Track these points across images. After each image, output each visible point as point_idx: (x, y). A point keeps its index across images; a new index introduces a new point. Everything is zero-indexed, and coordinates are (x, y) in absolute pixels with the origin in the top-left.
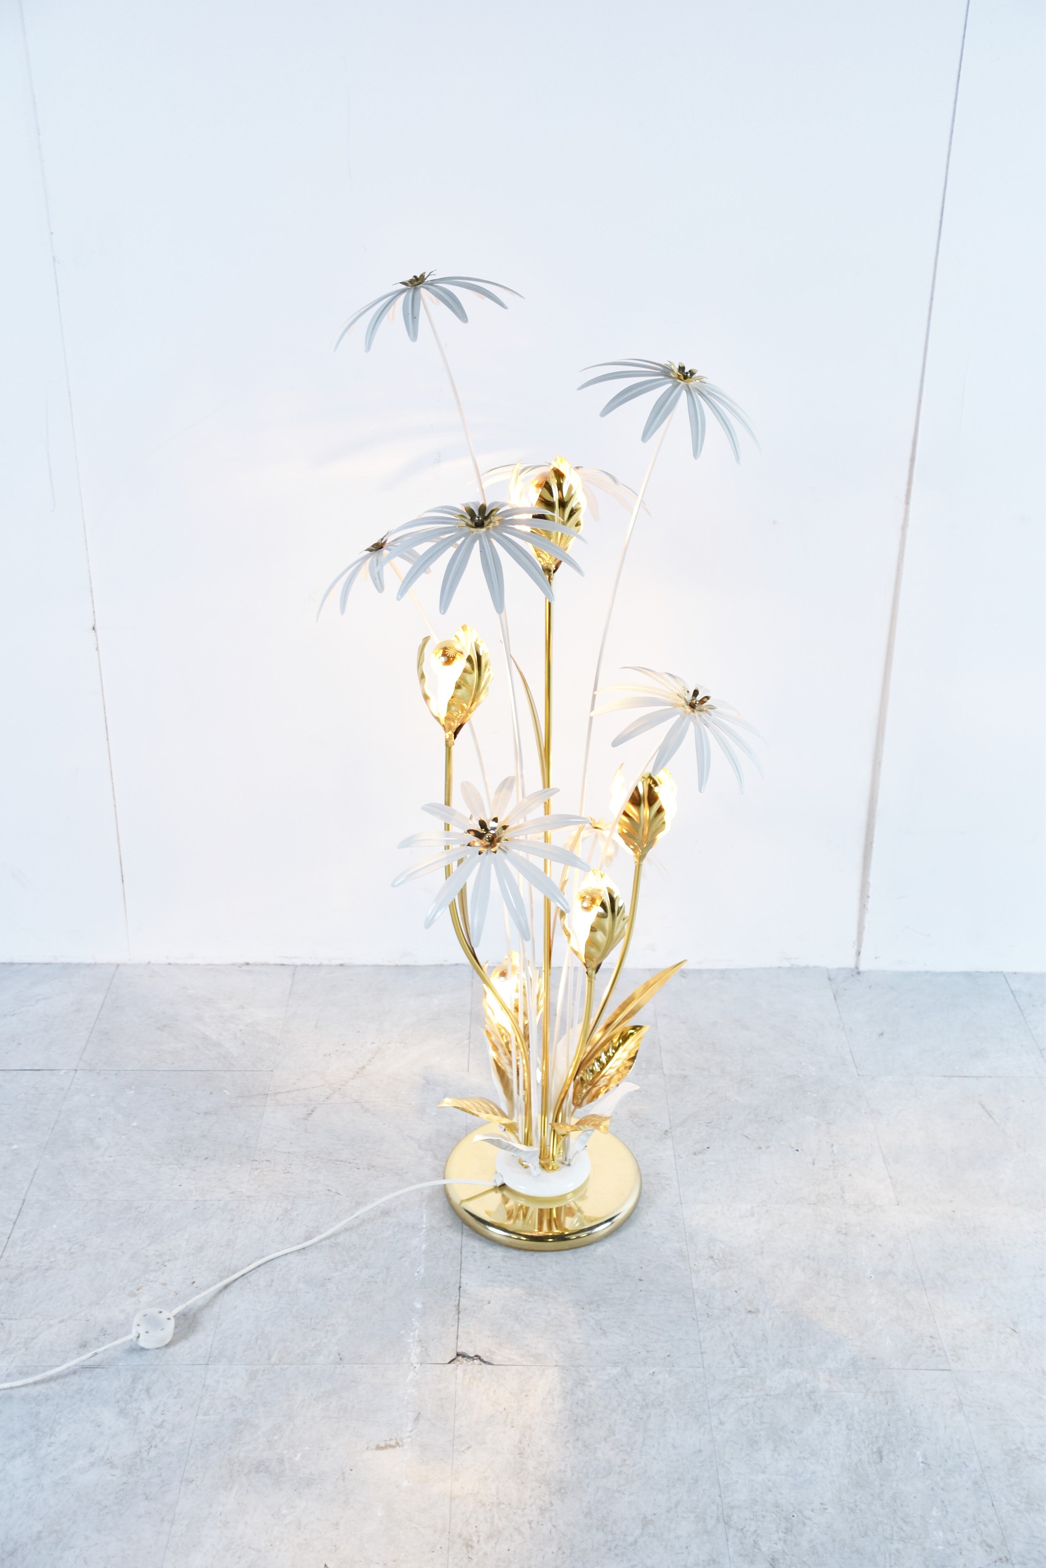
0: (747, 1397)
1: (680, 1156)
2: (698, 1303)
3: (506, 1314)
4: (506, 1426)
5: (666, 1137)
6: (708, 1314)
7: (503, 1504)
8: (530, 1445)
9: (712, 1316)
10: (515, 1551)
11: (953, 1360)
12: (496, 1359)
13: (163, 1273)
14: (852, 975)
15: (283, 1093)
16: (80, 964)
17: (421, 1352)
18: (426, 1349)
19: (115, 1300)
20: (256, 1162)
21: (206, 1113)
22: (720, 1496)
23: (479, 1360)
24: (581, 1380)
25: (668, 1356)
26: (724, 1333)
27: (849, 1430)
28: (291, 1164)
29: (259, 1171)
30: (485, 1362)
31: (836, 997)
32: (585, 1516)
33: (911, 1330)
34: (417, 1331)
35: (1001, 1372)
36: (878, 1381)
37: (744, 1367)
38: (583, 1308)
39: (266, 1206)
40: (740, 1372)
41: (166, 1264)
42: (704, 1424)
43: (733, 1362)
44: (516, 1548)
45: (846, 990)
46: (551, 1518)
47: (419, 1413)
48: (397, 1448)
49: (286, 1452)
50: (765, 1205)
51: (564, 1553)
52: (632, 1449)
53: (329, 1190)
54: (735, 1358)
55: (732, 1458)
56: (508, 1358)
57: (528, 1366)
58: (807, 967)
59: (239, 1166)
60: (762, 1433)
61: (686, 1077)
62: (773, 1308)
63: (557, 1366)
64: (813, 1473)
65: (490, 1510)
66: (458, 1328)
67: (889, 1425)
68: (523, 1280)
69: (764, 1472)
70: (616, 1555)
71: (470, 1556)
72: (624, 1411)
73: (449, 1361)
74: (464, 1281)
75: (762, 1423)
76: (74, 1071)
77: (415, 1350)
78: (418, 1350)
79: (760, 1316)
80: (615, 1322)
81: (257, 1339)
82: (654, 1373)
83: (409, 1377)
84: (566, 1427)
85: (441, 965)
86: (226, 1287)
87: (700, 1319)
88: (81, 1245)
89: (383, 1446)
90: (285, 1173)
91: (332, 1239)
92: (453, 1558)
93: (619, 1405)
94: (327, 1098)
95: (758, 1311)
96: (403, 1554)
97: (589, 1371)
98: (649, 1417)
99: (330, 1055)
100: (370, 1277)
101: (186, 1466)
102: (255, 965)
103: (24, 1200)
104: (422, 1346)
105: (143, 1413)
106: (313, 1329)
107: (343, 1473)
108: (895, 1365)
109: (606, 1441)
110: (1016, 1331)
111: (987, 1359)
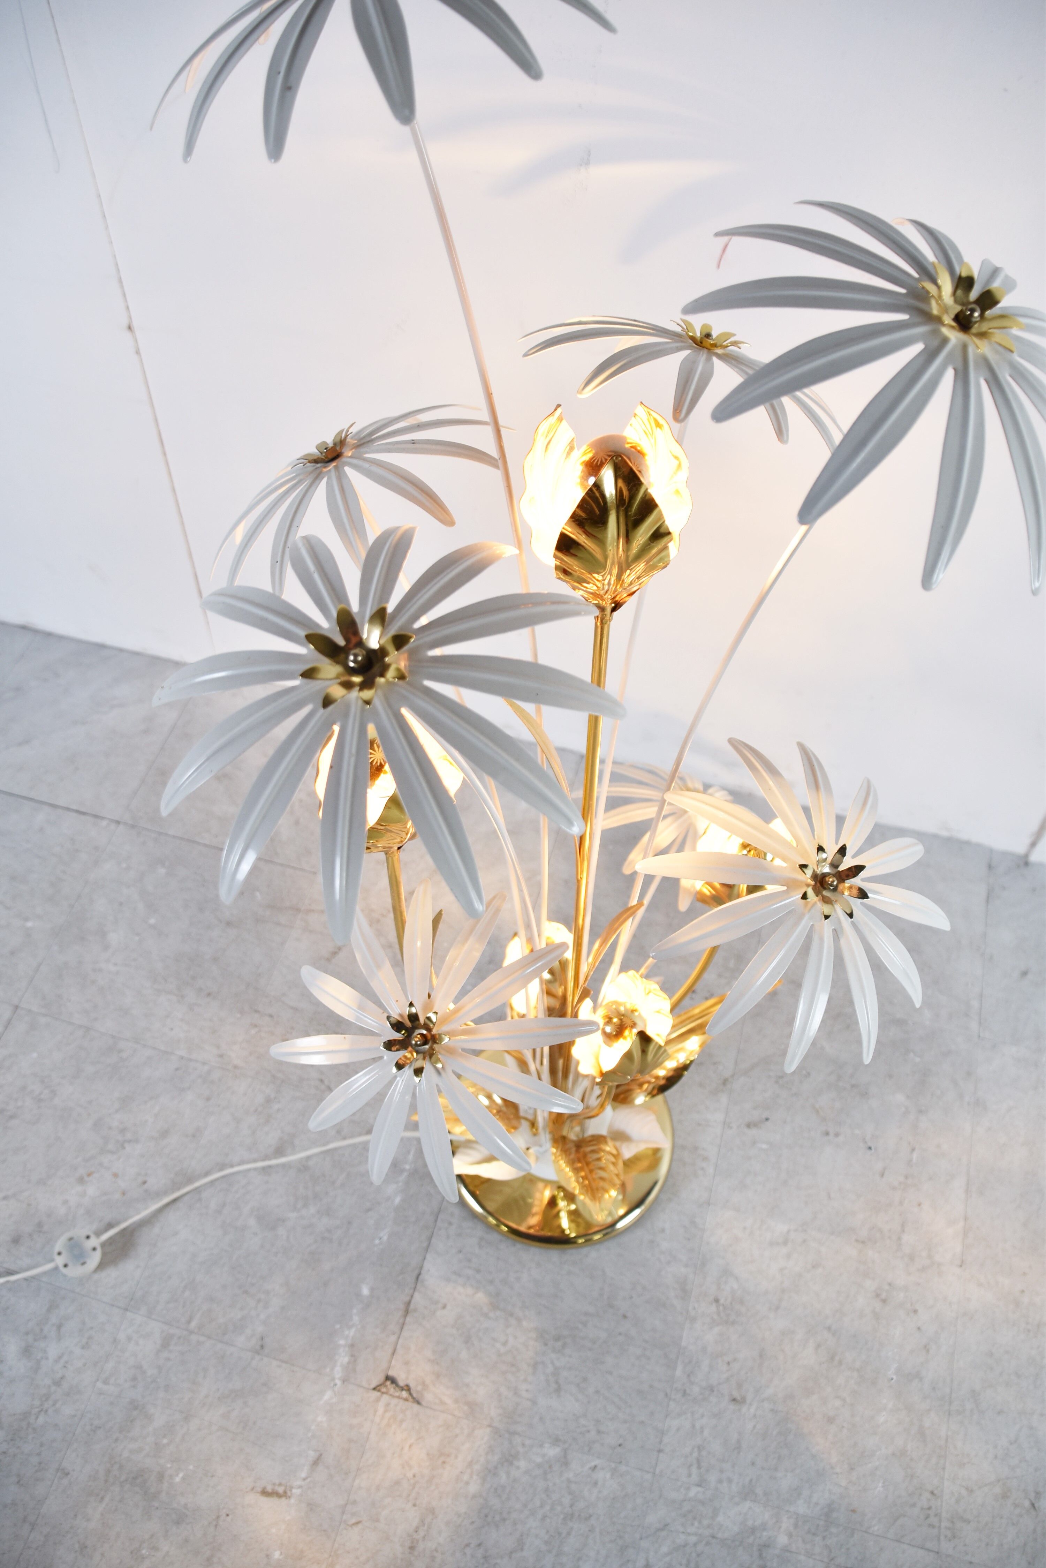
0: (689, 1534)
1: (730, 1126)
2: (679, 1372)
3: (457, 1330)
4: (408, 1501)
5: (722, 1088)
6: (685, 1391)
8: (426, 1537)
9: (688, 1394)
11: (946, 1536)
12: (428, 1397)
13: (119, 1158)
15: (316, 911)
16: (168, 660)
17: (349, 1363)
18: (355, 1361)
21: (229, 924)
23: (408, 1393)
24: (511, 1455)
25: (620, 1445)
26: (694, 1426)
29: (257, 1030)
30: (413, 1398)
31: (989, 898)
33: (912, 1477)
34: (353, 1330)
36: (848, 1549)
37: (700, 1486)
41: (126, 1145)
42: (628, 1561)
43: (690, 1475)
47: (321, 1455)
48: (283, 1499)
49: (169, 1466)
54: (694, 1470)
56: (440, 1399)
57: (458, 1417)
58: (968, 843)
59: (239, 1015)
62: (763, 1401)
63: (490, 1426)
66: (399, 1337)
68: (491, 1282)
72: (544, 1517)
73: (374, 1387)
74: (427, 1265)
76: (116, 824)
77: (343, 1358)
78: (346, 1360)
79: (744, 1409)
81: (185, 1288)
82: (595, 1467)
83: (325, 1398)
84: (472, 1523)
86: (175, 1201)
88: (51, 1091)
89: (270, 1491)
93: (542, 1506)
97: (523, 1445)
98: (569, 1534)
101: (67, 1449)
104: (352, 1356)
105: (47, 1358)
106: (246, 1292)
107: (218, 1517)
108: (876, 1528)
109: (510, 1558)
110: (1036, 1508)
111: (987, 1544)
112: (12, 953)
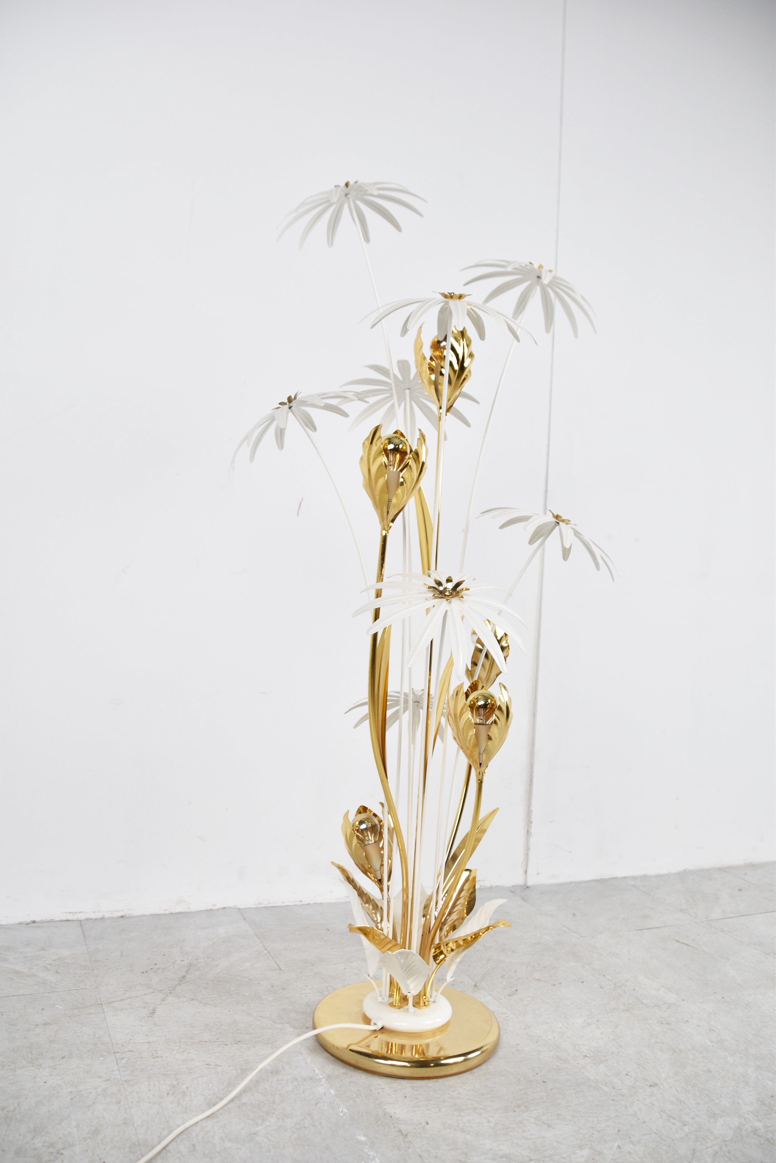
14: (526, 889)
15: (116, 1001)
20: (118, 1054)
28: (156, 1051)
29: (125, 1060)
39: (150, 1085)
53: (207, 1064)
59: (102, 1059)
68: (444, 1101)
74: (390, 1111)
85: (211, 910)
90: (154, 1058)
91: (238, 1101)
94: (163, 1000)
102: (42, 922)
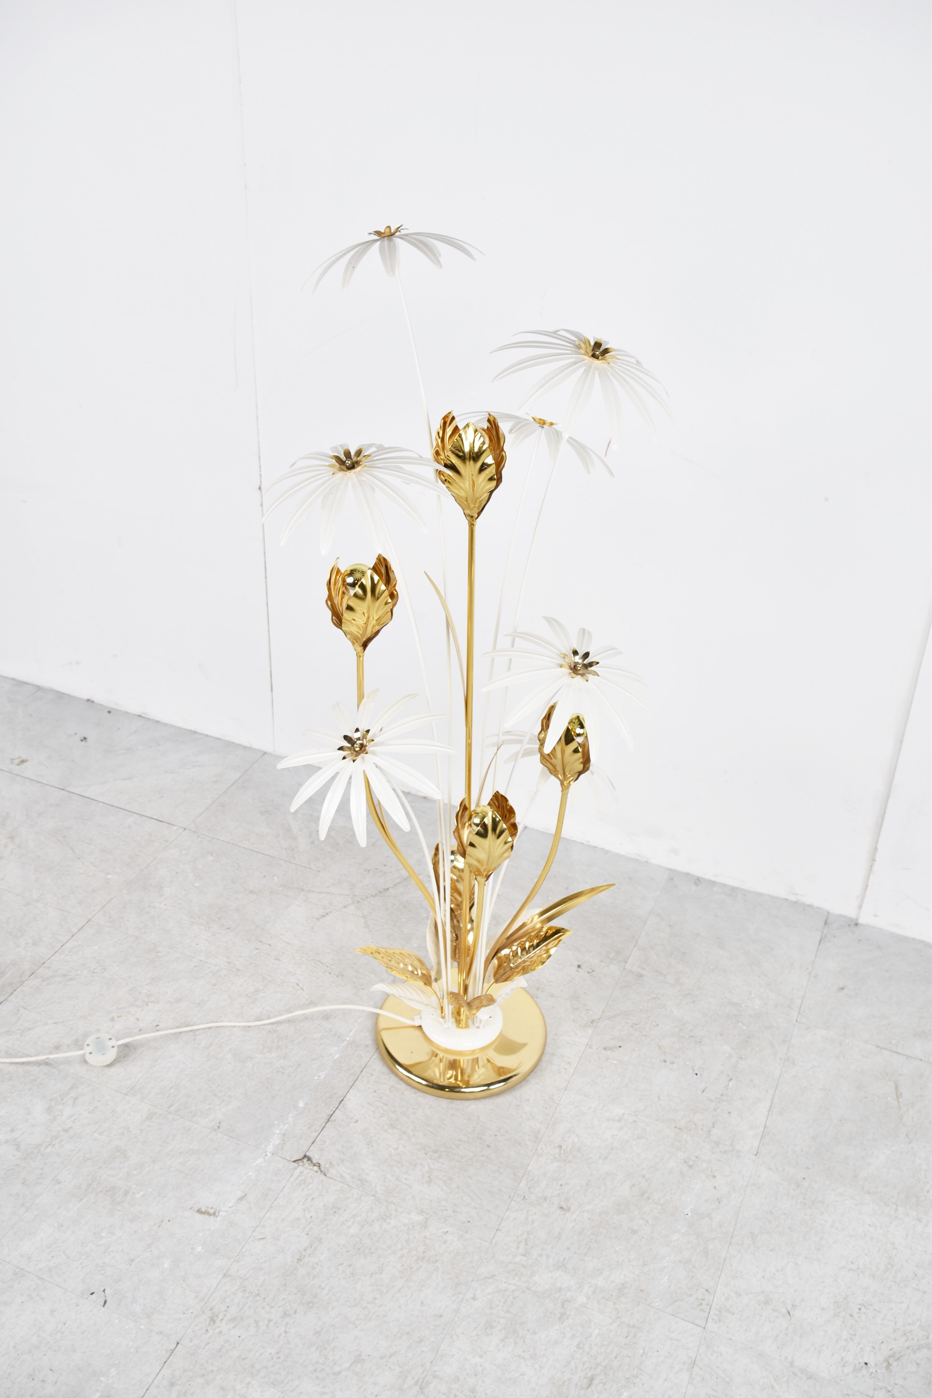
0: (510, 1284)
1: (591, 1047)
2: (522, 1185)
3: (363, 1136)
4: (303, 1231)
5: (591, 1025)
6: (525, 1197)
7: (260, 1296)
8: (311, 1255)
9: (527, 1199)
10: (243, 1340)
11: (713, 1320)
12: (333, 1172)
13: (142, 1011)
14: (849, 925)
15: (315, 892)
16: (240, 745)
17: (279, 1144)
18: (284, 1143)
19: (99, 1020)
20: (260, 943)
21: (251, 892)
22: (432, 1362)
23: (318, 1167)
24: (386, 1216)
25: (469, 1222)
26: (527, 1219)
27: (578, 1348)
28: (284, 953)
29: (258, 951)
30: (322, 1171)
31: (822, 941)
32: (314, 1334)
33: (692, 1277)
34: (287, 1125)
35: (751, 1348)
36: (632, 1313)
37: (524, 1256)
38: (426, 1154)
39: (246, 981)
40: (518, 1259)
41: (149, 1004)
42: (460, 1293)
43: (518, 1248)
44: (246, 1337)
45: (834, 936)
46: (287, 1324)
47: (246, 1195)
48: (212, 1216)
49: (134, 1187)
50: (636, 1116)
51: (278, 1358)
52: (387, 1292)
53: (297, 984)
54: (522, 1246)
55: (463, 1333)
56: (341, 1175)
57: (352, 1187)
58: (811, 906)
59: (247, 942)
60: (502, 1321)
61: (642, 976)
62: (583, 1212)
63: (374, 1196)
64: (522, 1375)
65: (247, 1297)
66: (319, 1134)
67: (616, 1358)
68: (394, 1112)
69: (481, 1356)
70: (317, 1378)
71: (208, 1330)
72: (403, 1256)
73: (294, 1160)
74: (349, 1096)
75: (508, 1312)
76: (183, 829)
77: (276, 1140)
78: (278, 1142)
79: (568, 1215)
80: (444, 1176)
81: (171, 1087)
82: (447, 1232)
83: (257, 1162)
84: (348, 1251)
87: (515, 1199)
88: (103, 969)
89: (204, 1211)
90: (275, 959)
91: (274, 1026)
92: (195, 1325)
93: (402, 1249)
94: (344, 907)
95: (569, 1209)
96: (161, 1306)
97: (396, 1211)
98: (418, 1269)
99: (369, 871)
100: (281, 1067)
101: (63, 1169)
103: (89, 920)
104: (283, 1140)
105: (62, 1115)
106: (215, 1095)
107: (162, 1221)
108: (657, 1304)
109: (371, 1277)
110: (791, 1314)
111: (746, 1330)
112: (93, 891)
